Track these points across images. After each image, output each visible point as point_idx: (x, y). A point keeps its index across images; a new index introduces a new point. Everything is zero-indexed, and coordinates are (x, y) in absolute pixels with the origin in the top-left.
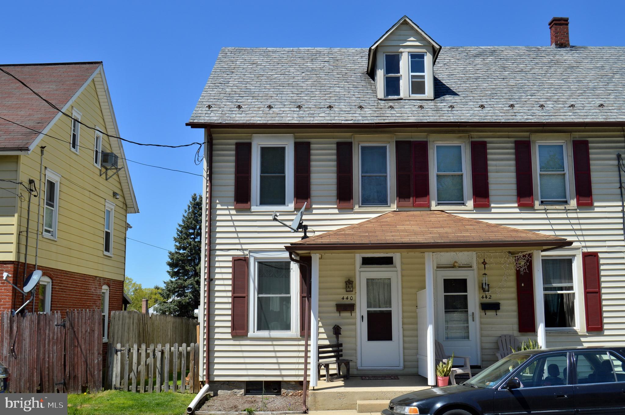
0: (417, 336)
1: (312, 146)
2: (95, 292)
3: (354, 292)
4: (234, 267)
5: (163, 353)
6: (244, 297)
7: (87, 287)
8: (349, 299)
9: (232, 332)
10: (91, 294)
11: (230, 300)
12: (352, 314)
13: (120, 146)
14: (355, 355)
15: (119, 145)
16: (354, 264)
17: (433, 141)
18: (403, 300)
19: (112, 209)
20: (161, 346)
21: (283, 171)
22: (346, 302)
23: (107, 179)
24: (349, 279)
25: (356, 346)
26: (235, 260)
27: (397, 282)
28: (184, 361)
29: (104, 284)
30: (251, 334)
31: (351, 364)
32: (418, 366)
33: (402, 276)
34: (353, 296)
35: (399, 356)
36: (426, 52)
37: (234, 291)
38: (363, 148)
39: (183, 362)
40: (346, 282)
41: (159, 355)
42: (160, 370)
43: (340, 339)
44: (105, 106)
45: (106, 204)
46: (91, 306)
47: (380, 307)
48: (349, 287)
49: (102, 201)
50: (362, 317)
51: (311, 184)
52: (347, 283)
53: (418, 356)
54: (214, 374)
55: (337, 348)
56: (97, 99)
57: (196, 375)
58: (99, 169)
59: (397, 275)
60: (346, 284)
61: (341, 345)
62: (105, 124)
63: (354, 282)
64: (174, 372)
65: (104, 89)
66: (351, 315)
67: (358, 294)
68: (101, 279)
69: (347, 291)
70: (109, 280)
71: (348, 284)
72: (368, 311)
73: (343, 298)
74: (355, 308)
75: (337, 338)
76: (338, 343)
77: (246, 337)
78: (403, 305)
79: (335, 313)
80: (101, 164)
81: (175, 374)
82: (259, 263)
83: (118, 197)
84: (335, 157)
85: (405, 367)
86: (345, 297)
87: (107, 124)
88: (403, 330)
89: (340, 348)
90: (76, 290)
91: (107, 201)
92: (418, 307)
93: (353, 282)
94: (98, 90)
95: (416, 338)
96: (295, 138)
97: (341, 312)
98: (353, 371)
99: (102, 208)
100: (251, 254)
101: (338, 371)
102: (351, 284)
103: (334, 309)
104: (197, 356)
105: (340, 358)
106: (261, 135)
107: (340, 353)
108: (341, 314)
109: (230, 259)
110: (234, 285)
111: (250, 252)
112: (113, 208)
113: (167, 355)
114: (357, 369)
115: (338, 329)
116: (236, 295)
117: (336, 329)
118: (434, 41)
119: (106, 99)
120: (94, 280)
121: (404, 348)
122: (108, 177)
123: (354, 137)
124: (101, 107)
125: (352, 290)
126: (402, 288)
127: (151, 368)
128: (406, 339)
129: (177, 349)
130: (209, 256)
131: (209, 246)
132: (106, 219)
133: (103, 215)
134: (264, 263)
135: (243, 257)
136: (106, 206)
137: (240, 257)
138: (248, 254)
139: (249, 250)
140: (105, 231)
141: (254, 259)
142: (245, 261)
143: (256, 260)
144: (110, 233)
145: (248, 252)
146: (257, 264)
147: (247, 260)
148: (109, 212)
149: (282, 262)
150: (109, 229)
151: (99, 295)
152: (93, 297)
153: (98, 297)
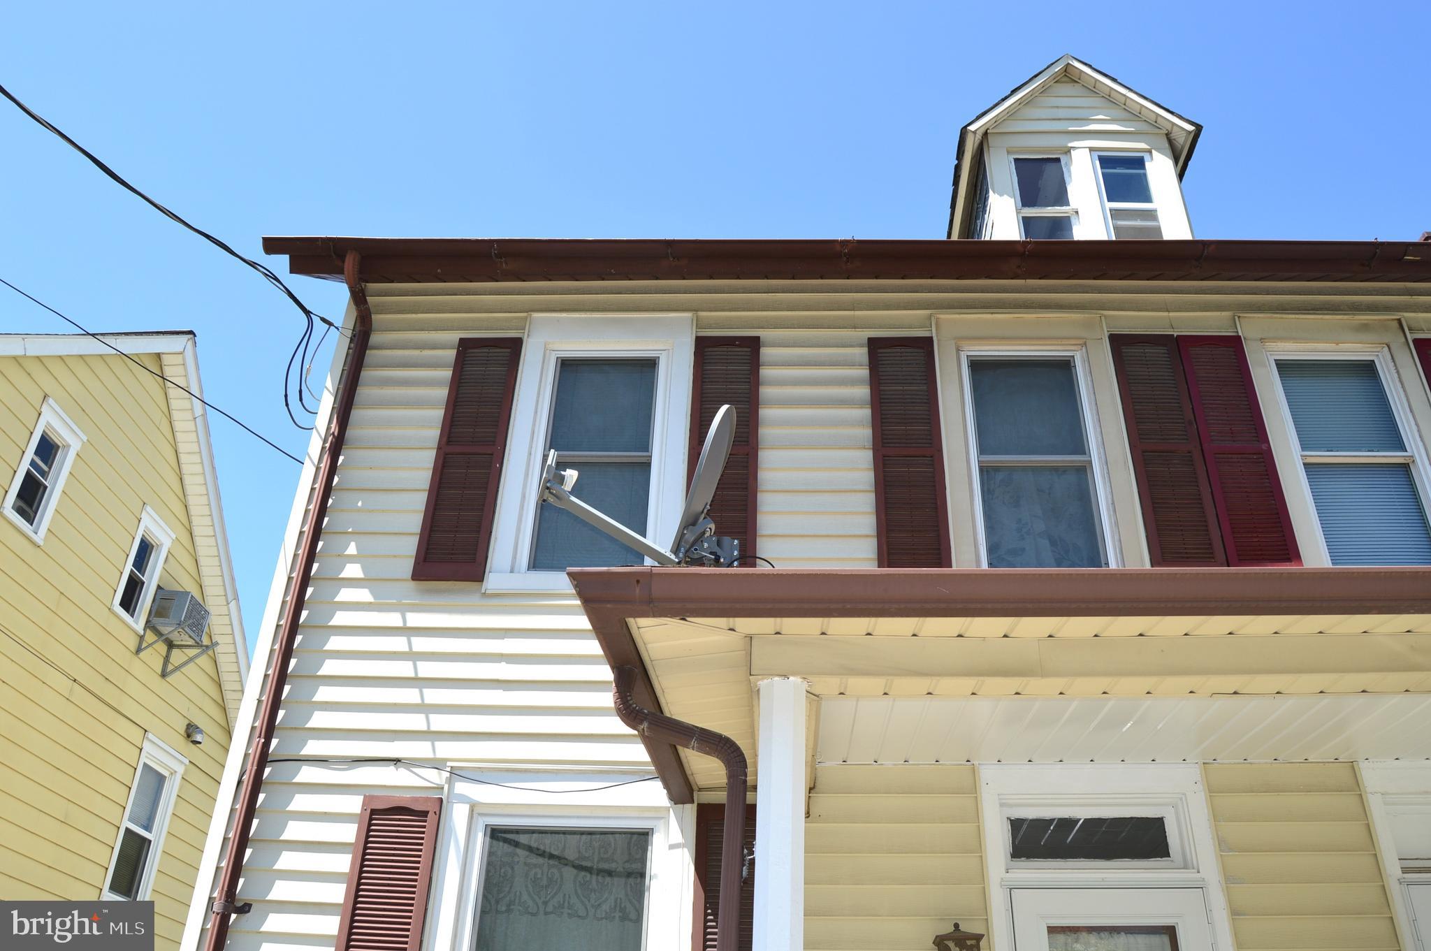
1: (766, 352)
4: (365, 852)
13: (230, 597)
15: (225, 590)
16: (976, 848)
17: (1262, 340)
19: (173, 773)
21: (643, 441)
23: (164, 675)
24: (957, 926)
26: (373, 812)
36: (1150, 152)
38: (979, 367)
40: (939, 940)
44: (191, 466)
45: (147, 746)
49: (135, 735)
51: (760, 488)
52: (948, 943)
56: (172, 442)
58: (136, 633)
59: (1208, 910)
62: (190, 522)
63: (984, 941)
65: (193, 413)
80: (148, 622)
83: (198, 738)
84: (864, 391)
87: (195, 521)
91: (150, 736)
94: (176, 415)
96: (699, 326)
99: (129, 754)
100: (461, 787)
106: (564, 315)
109: (354, 804)
111: (455, 774)
112: (180, 770)
118: (1172, 113)
119: (196, 444)
122: (170, 668)
123: (937, 325)
124: (183, 466)
130: (249, 788)
131: (260, 737)
132: (137, 792)
133: (124, 774)
134: (523, 839)
135: (416, 800)
136: (147, 752)
137: (403, 798)
138: (446, 787)
139: (449, 764)
140: (127, 830)
141: (473, 811)
142: (426, 817)
143: (480, 818)
144: (150, 842)
145: (446, 775)
146: (480, 836)
147: (438, 813)
148: (161, 779)
149: (610, 836)
150: (148, 828)
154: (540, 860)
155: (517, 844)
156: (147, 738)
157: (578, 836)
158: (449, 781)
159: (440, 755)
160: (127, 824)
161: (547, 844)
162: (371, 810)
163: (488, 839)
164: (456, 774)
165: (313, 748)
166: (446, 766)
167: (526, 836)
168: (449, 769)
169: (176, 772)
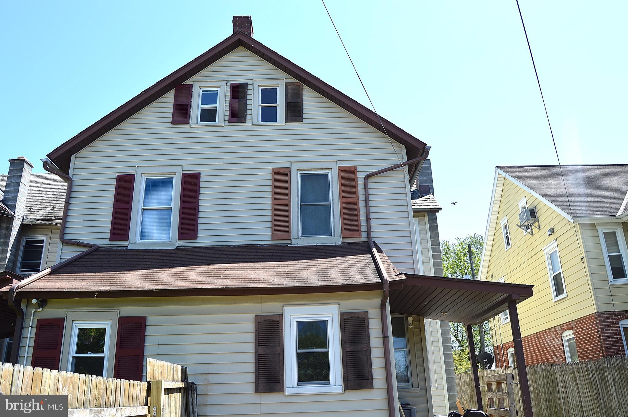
2: (553, 344)
7: (542, 342)
10: (548, 348)
29: (563, 331)
46: (550, 359)
68: (557, 327)
70: (570, 323)
90: (532, 349)
120: (548, 334)
144: (561, 274)
151: (558, 345)
152: (551, 349)
153: (556, 348)
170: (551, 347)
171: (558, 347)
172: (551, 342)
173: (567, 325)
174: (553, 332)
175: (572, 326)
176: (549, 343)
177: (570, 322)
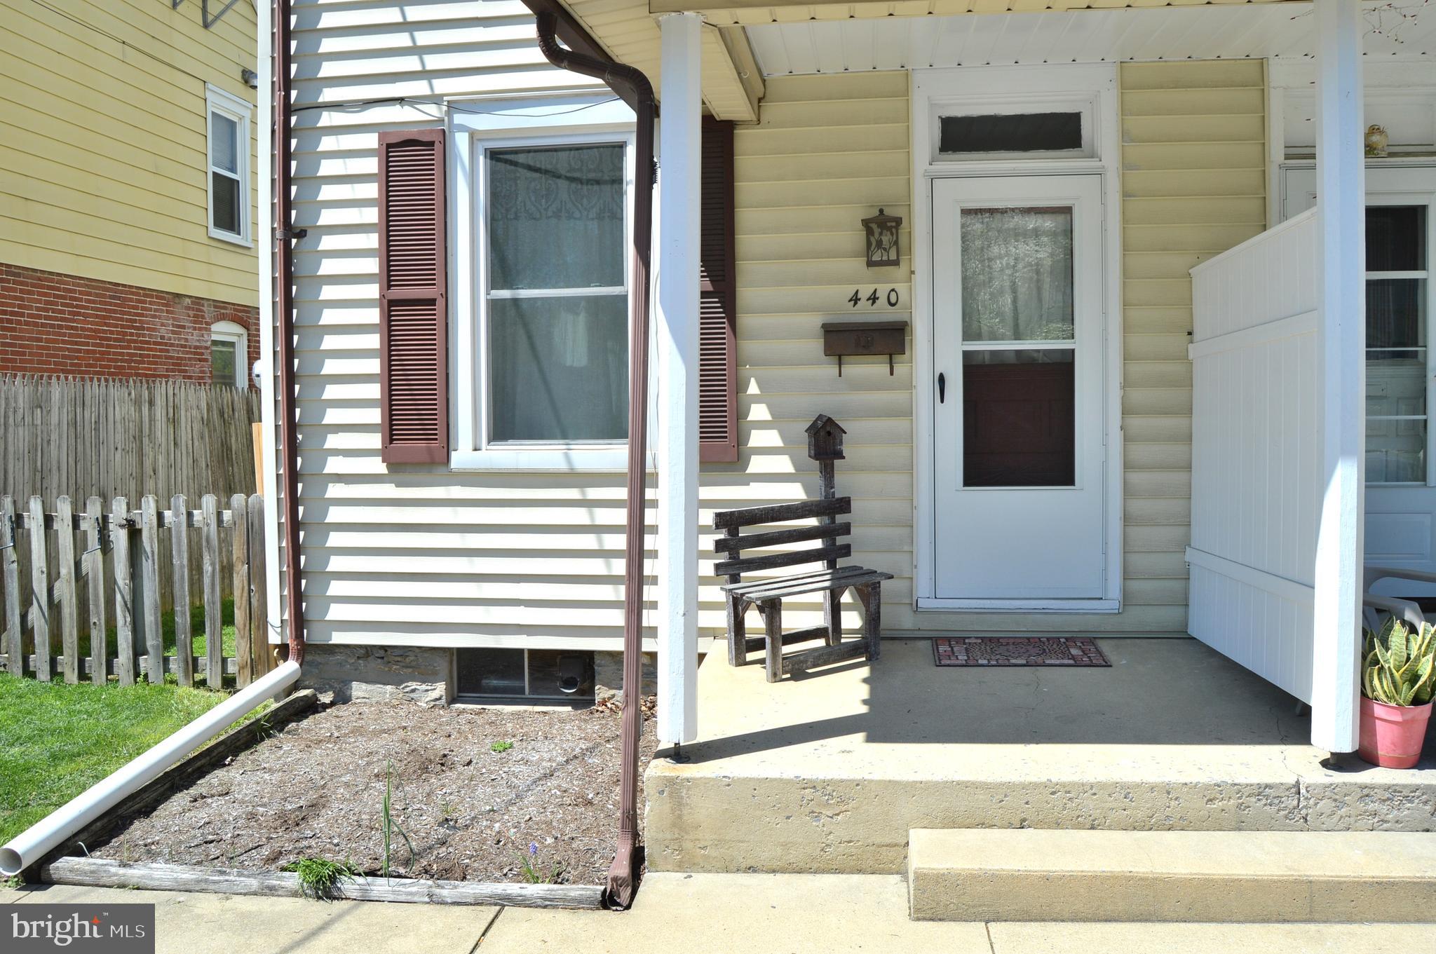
0: (1188, 467)
2: (178, 339)
3: (902, 270)
4: (387, 177)
5: (134, 533)
6: (432, 302)
7: (132, 321)
8: (882, 300)
9: (385, 447)
10: (156, 343)
11: (373, 316)
12: (896, 367)
14: (906, 548)
16: (905, 144)
18: (1126, 304)
19: (241, 118)
20: (124, 507)
22: (866, 313)
23: (206, 26)
24: (881, 211)
25: (913, 507)
26: (389, 146)
27: (1104, 222)
28: (213, 564)
29: (222, 318)
30: (462, 457)
31: (885, 585)
32: (1186, 598)
33: (1126, 194)
34: (901, 288)
35: (1105, 553)
37: (389, 277)
39: (210, 569)
40: (866, 223)
41: (120, 539)
42: (128, 598)
43: (839, 478)
45: (209, 95)
47: (1017, 336)
48: (879, 244)
49: (196, 87)
50: (942, 379)
52: (874, 226)
53: (1190, 555)
54: (329, 617)
55: (826, 520)
57: (258, 619)
59: (1103, 193)
60: (869, 232)
61: (844, 505)
63: (905, 223)
64: (178, 608)
66: (892, 374)
67: (921, 278)
68: (203, 302)
69: (870, 264)
71: (877, 231)
72: (967, 355)
73: (855, 299)
74: (907, 339)
75: (828, 473)
76: (829, 495)
77: (442, 470)
78: (1126, 328)
79: (818, 363)
81: (184, 613)
82: (495, 156)
85: (1127, 599)
86: (865, 291)
88: (1127, 439)
89: (840, 519)
91: (209, 86)
92: (1196, 336)
93: (898, 221)
95: (1178, 477)
97: (845, 359)
98: (895, 617)
99: (197, 106)
100: (459, 118)
101: (829, 617)
102: (890, 229)
103: (816, 346)
104: (257, 547)
105: (841, 563)
107: (841, 540)
108: (846, 369)
109: (371, 141)
110: (388, 253)
111: (451, 107)
112: (247, 114)
113: (149, 541)
114: (916, 609)
115: (829, 433)
116: (398, 293)
117: (822, 433)
120: (166, 306)
121: (1127, 519)
122: (210, 18)
125: (893, 256)
126: (1126, 248)
127: (96, 588)
128: (1136, 478)
129: (184, 518)
130: (281, 136)
131: (280, 90)
132: (213, 139)
133: (198, 124)
134: (521, 158)
135: (422, 132)
136: (212, 102)
137: (412, 132)
138: (446, 119)
139: (445, 98)
140: (214, 174)
141: (472, 138)
142: (434, 146)
143: (479, 143)
144: (238, 182)
145: (445, 108)
146: (481, 158)
147: (442, 142)
148: (232, 125)
149: (595, 150)
150: (233, 170)
151: (196, 347)
152: (168, 351)
153: (191, 353)
154: (537, 175)
155: (515, 164)
156: (208, 88)
157: (568, 152)
158: (449, 113)
159: (437, 91)
160: (212, 168)
161: (542, 161)
162: (387, 144)
163: (488, 161)
164: (453, 107)
165: (329, 95)
166: (443, 101)
167: (522, 155)
168: (446, 103)
169: (243, 117)
170: (172, 345)
171: (195, 353)
172: (173, 332)
173: (235, 310)
174: (188, 308)
175: (249, 317)
176: (163, 331)
177: (245, 306)
